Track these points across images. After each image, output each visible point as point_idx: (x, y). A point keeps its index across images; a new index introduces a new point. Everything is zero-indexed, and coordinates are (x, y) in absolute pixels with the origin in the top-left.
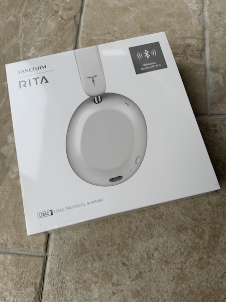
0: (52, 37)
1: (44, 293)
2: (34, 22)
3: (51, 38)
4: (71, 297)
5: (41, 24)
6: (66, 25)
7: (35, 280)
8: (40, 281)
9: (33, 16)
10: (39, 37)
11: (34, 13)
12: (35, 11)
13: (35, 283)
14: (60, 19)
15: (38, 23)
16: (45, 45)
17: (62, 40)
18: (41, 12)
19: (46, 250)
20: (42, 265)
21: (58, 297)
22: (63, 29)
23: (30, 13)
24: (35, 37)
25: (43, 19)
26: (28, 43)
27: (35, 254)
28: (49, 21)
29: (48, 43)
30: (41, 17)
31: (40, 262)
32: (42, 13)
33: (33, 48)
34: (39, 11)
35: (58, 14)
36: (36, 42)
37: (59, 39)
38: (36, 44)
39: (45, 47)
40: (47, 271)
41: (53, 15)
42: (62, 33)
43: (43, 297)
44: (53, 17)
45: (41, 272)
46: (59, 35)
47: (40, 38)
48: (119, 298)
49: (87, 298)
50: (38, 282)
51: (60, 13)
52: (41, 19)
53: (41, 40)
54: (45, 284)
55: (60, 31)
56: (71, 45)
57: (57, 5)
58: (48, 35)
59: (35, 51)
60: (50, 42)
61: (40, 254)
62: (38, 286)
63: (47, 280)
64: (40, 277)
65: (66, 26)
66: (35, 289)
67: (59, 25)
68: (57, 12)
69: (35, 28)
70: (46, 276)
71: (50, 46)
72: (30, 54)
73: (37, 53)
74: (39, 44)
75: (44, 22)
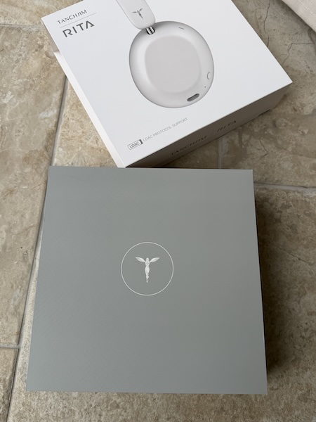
0: (34, 79)
1: (14, 391)
2: (12, 59)
3: (33, 81)
4: (46, 396)
5: (21, 62)
6: (52, 64)
7: (4, 376)
8: (10, 378)
9: (12, 51)
10: (19, 79)
11: (13, 48)
12: (14, 45)
13: (4, 380)
14: (44, 56)
15: (17, 61)
16: (25, 89)
17: (46, 83)
18: (21, 46)
19: (19, 341)
20: (12, 359)
21: (31, 396)
22: (48, 69)
23: (7, 47)
24: (13, 78)
25: (23, 56)
26: (4, 86)
27: (6, 345)
28: (31, 59)
29: (28, 87)
30: (21, 53)
31: (10, 355)
32: (23, 47)
33: (10, 93)
34: (19, 45)
35: (42, 50)
36: (14, 85)
37: (43, 82)
38: (14, 87)
39: (24, 92)
40: (19, 365)
41: (36, 50)
42: (46, 74)
43: (14, 396)
44: (36, 53)
45: (11, 367)
46: (43, 76)
48: (102, 397)
49: (64, 397)
50: (8, 378)
51: (45, 48)
52: (21, 55)
53: (21, 83)
54: (16, 381)
55: (44, 72)
56: (57, 90)
57: (41, 38)
58: (30, 77)
59: (12, 96)
60: (31, 85)
61: (11, 346)
62: (7, 383)
63: (18, 376)
64: (10, 373)
65: (52, 66)
66: (4, 387)
67: (44, 64)
68: (41, 47)
69: (13, 67)
70: (17, 371)
71: (32, 91)
72: (5, 101)
73: (14, 100)
74: (17, 87)
75: (25, 59)
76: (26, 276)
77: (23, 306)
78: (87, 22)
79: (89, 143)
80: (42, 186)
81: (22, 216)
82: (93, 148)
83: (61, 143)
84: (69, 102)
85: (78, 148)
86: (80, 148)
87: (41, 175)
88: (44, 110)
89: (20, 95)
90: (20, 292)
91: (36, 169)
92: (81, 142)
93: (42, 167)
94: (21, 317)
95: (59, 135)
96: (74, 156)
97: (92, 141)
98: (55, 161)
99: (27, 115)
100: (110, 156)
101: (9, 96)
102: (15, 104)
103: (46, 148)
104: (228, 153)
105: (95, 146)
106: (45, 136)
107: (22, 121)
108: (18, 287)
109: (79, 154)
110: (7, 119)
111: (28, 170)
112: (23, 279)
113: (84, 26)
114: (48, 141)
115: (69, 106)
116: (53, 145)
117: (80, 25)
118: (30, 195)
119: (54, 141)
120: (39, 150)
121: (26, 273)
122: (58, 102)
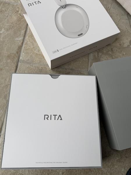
0: (14, 24)
2: (5, 15)
3: (14, 25)
5: (9, 17)
9: (5, 12)
11: (6, 11)
12: (6, 10)
14: (19, 15)
15: (7, 16)
16: (10, 28)
17: (19, 26)
18: (10, 10)
22: (20, 21)
23: (3, 10)
24: (5, 23)
25: (10, 14)
26: (1, 26)
28: (13, 16)
29: (11, 27)
30: (9, 13)
32: (10, 11)
33: (3, 29)
34: (8, 10)
35: (18, 13)
36: (5, 26)
37: (18, 26)
38: (5, 27)
39: (10, 29)
41: (16, 13)
46: (18, 23)
47: (8, 24)
51: (19, 12)
52: (9, 14)
53: (8, 25)
55: (18, 22)
56: (24, 30)
57: (18, 8)
58: (12, 23)
59: (4, 30)
60: (13, 27)
65: (22, 19)
67: (18, 18)
68: (18, 11)
69: (5, 19)
71: (13, 29)
72: (1, 32)
73: (5, 32)
74: (7, 27)
75: (11, 16)
76: (6, 105)
77: (3, 117)
78: (38, 1)
79: (35, 52)
80: (15, 68)
81: (5, 80)
82: (37, 54)
83: (24, 51)
84: (28, 35)
85: (31, 53)
86: (32, 54)
87: (14, 64)
88: (17, 37)
89: (7, 30)
90: (2, 111)
91: (12, 61)
92: (32, 51)
93: (15, 60)
94: (2, 122)
95: (23, 48)
96: (29, 57)
97: (37, 51)
98: (21, 58)
99: (10, 38)
100: (44, 57)
101: (3, 30)
102: (5, 34)
103: (17, 52)
104: (93, 60)
105: (38, 53)
106: (17, 48)
107: (8, 41)
108: (2, 109)
109: (31, 56)
110: (2, 40)
111: (9, 61)
112: (4, 106)
113: (37, 3)
114: (18, 50)
115: (28, 36)
116: (20, 51)
117: (35, 2)
118: (9, 71)
119: (21, 50)
120: (14, 53)
121: (5, 104)
122: (24, 34)
